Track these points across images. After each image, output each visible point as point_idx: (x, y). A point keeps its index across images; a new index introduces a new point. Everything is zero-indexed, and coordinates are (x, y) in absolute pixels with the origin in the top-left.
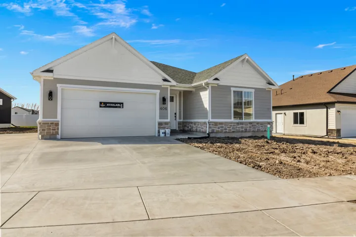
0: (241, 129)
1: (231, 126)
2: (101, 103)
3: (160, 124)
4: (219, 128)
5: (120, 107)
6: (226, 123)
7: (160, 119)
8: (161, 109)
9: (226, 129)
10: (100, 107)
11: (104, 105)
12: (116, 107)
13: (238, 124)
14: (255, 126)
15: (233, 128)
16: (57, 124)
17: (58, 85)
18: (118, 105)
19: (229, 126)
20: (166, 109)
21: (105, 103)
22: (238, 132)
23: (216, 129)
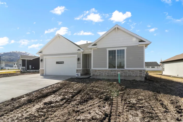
0: (114, 74)
1: (107, 72)
2: (56, 62)
3: (77, 70)
4: (97, 73)
5: (63, 63)
6: (102, 70)
7: (77, 68)
8: (78, 63)
9: (103, 74)
10: (56, 64)
11: (58, 63)
12: (61, 63)
13: (112, 71)
14: (127, 72)
15: (107, 74)
16: (44, 70)
17: (44, 57)
18: (62, 63)
19: (104, 72)
20: (80, 63)
21: (58, 62)
22: (112, 76)
23: (96, 74)
